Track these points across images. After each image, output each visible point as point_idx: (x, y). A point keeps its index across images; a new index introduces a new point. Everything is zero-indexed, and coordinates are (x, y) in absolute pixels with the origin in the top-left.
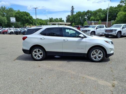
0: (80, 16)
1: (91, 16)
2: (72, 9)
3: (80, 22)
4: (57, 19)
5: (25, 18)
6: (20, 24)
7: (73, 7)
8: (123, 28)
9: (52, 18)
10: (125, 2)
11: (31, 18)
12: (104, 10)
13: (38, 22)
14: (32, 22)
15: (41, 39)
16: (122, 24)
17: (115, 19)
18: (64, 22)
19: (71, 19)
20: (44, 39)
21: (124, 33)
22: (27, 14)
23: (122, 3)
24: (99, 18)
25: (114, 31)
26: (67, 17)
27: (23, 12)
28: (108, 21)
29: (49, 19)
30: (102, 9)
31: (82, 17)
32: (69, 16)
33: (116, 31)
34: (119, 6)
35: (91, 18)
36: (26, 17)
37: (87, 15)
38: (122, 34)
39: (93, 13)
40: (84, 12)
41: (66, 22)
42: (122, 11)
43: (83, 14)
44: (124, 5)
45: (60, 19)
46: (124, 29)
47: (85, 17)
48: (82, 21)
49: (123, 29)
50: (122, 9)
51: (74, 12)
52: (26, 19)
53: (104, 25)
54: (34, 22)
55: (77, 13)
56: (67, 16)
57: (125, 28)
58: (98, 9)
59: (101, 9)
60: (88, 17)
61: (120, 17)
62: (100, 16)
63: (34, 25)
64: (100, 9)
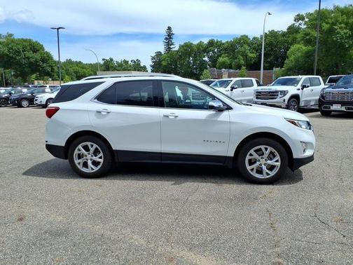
0: (190, 56)
1: (220, 56)
2: (168, 36)
3: (189, 70)
4: (126, 62)
5: (28, 58)
6: (14, 75)
7: (169, 28)
8: (304, 87)
9: (112, 60)
10: (307, 20)
11: (47, 58)
12: (254, 38)
13: (71, 70)
14: (49, 69)
16: (300, 76)
17: (284, 63)
18: (147, 71)
19: (164, 63)
21: (305, 101)
22: (35, 48)
23: (300, 22)
25: (280, 96)
26: (153, 58)
27: (23, 39)
28: (264, 69)
29: (102, 62)
30: (249, 36)
31: (195, 57)
32: (159, 54)
33: (285, 95)
34: (292, 30)
35: (221, 59)
36: (30, 54)
37: (208, 52)
38: (302, 104)
39: (226, 46)
40: (200, 44)
41: (152, 71)
42: (299, 43)
43: (199, 49)
44: (305, 26)
45: (135, 62)
46: (305, 89)
47: (204, 57)
48: (196, 69)
49: (302, 89)
50: (299, 36)
51: (172, 44)
52: (32, 60)
53: (254, 80)
54: (56, 68)
55: (181, 47)
56: (154, 55)
57: (308, 87)
59: (247, 37)
60: (210, 58)
61: (295, 59)
62: (245, 56)
63: (56, 80)
64: (244, 36)
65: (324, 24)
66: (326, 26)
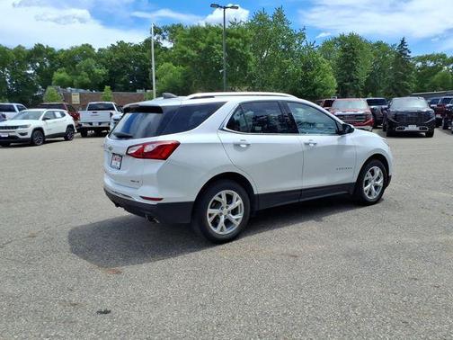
1: (53, 69)
12: (100, 50)
15: (237, 145)
20: (248, 145)
23: (158, 35)
24: (87, 80)
30: (93, 47)
31: (14, 72)
35: (58, 75)
37: (33, 63)
39: (61, 56)
40: (19, 50)
43: (18, 56)
47: (28, 69)
58: (79, 45)
59: (90, 47)
60: (38, 71)
62: (89, 70)
64: (87, 45)
65: (199, 42)
66: (202, 46)
